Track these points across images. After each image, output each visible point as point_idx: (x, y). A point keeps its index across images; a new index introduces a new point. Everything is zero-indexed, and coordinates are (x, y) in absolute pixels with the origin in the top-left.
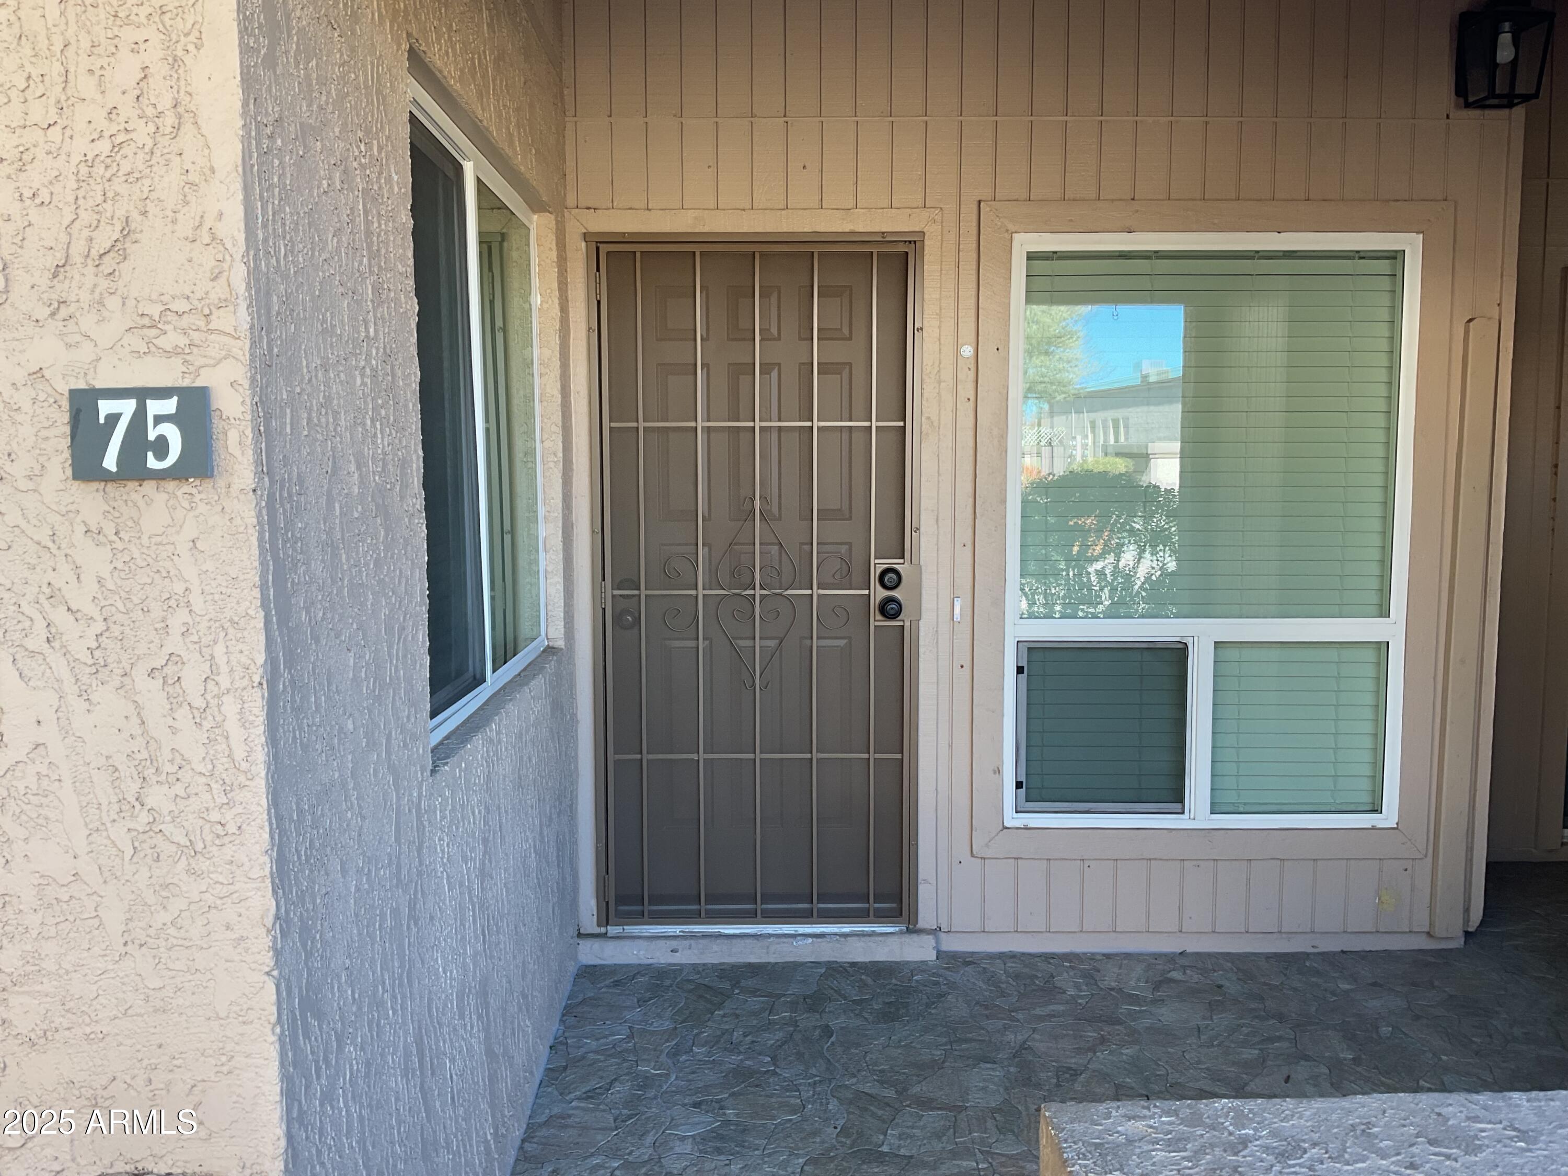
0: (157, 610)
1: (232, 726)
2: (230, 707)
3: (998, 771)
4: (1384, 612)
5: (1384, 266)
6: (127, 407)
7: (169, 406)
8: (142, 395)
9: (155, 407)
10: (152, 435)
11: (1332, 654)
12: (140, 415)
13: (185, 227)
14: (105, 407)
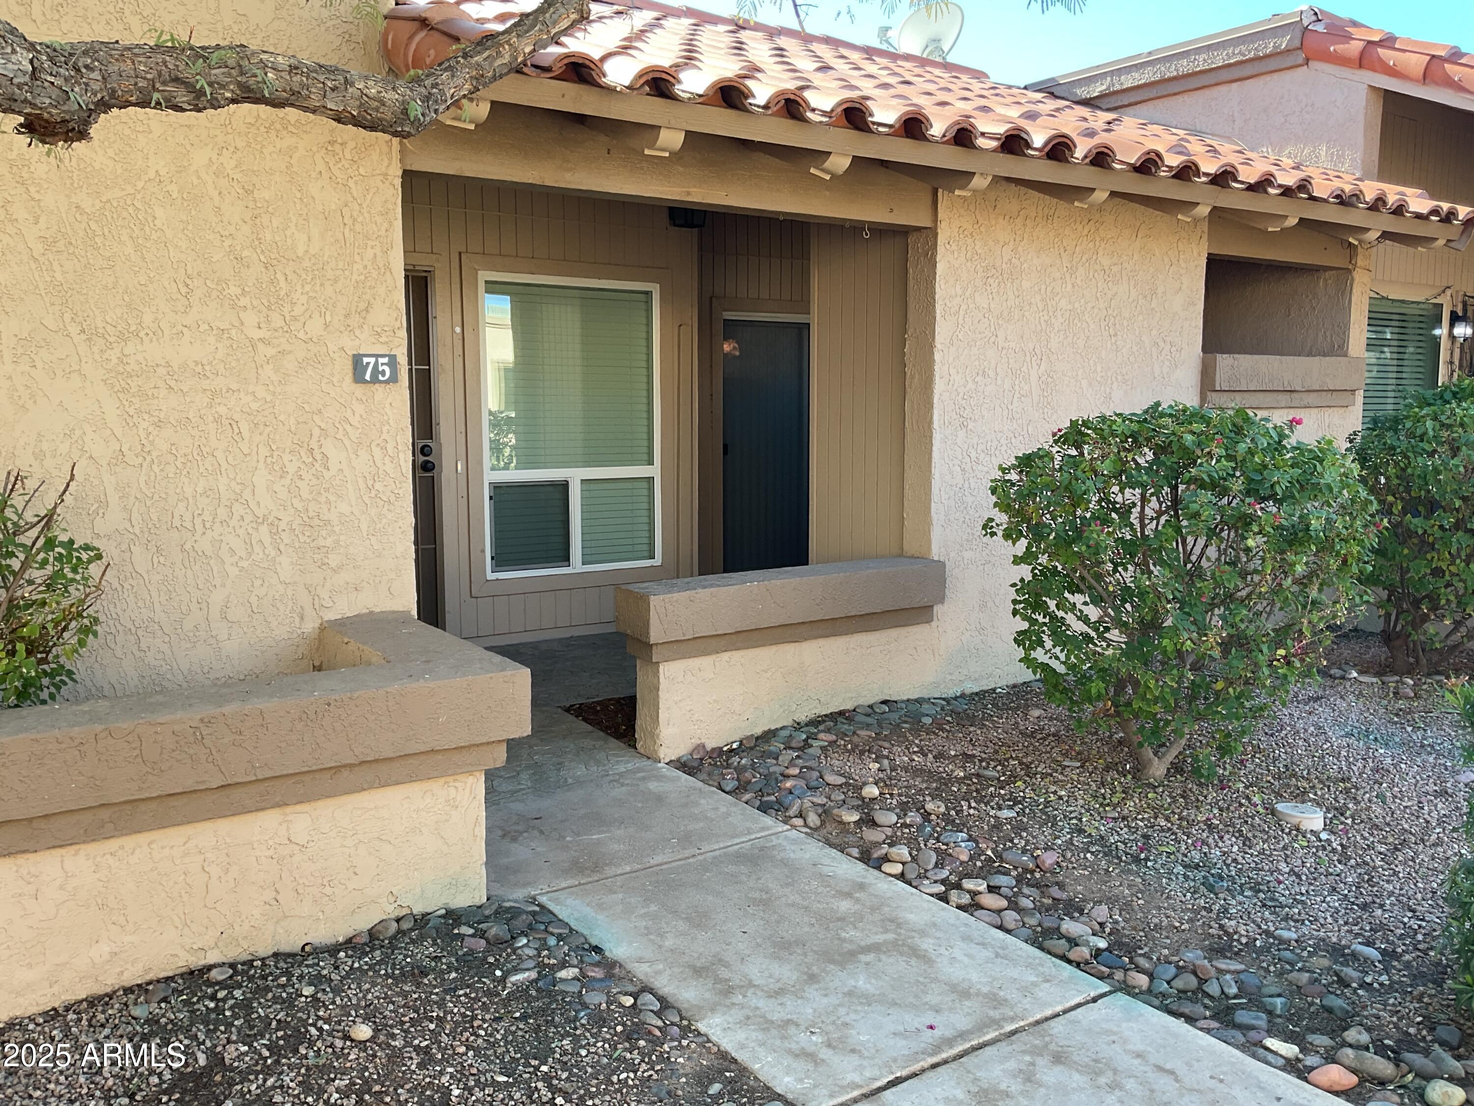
0: (378, 426)
1: (402, 463)
2: (401, 455)
3: (483, 551)
4: (651, 462)
5: (642, 297)
6: (372, 360)
7: (386, 360)
8: (377, 356)
9: (381, 360)
10: (380, 369)
11: (629, 485)
12: (377, 362)
13: (387, 304)
14: (366, 360)
